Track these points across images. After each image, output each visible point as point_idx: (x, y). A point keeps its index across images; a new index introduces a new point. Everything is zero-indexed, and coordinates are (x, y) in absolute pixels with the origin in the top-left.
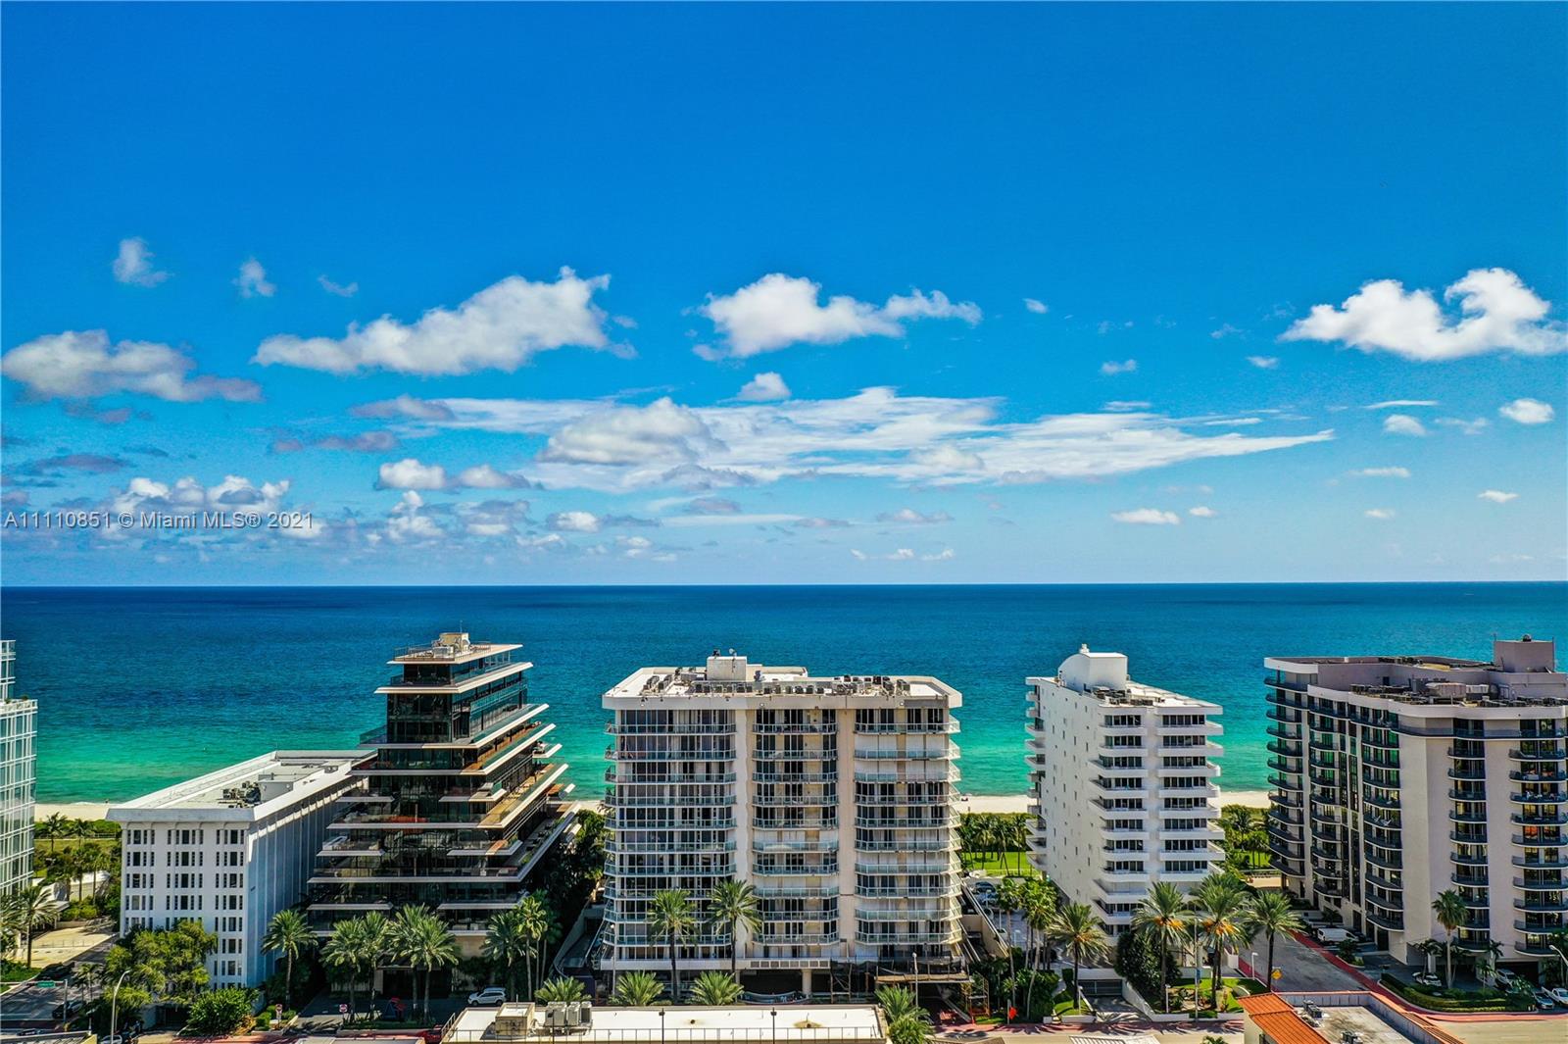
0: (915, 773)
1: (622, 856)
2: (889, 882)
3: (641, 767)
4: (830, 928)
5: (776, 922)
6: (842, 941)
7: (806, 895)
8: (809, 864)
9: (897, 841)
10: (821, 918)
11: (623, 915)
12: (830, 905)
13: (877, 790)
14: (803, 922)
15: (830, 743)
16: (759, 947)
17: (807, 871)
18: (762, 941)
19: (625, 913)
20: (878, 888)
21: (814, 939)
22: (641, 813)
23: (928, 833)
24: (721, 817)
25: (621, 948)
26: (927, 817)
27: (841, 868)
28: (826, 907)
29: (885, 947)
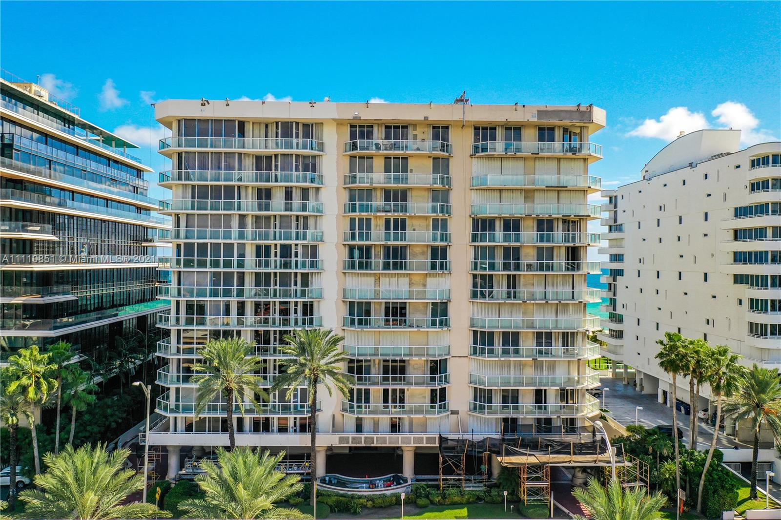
0: (545, 207)
1: (178, 302)
2: (511, 339)
3: (201, 193)
4: (439, 397)
5: (371, 387)
6: (453, 413)
7: (410, 355)
8: (411, 316)
9: (523, 290)
10: (428, 384)
11: (178, 377)
12: (438, 368)
13: (498, 225)
14: (406, 388)
15: (441, 165)
16: (350, 419)
17: (411, 326)
18: (353, 412)
19: (181, 374)
20: (498, 347)
21: (419, 411)
22: (202, 248)
23: (560, 279)
24: (305, 255)
25: (176, 418)
26: (560, 259)
27: (453, 322)
28: (433, 371)
29: (505, 420)
